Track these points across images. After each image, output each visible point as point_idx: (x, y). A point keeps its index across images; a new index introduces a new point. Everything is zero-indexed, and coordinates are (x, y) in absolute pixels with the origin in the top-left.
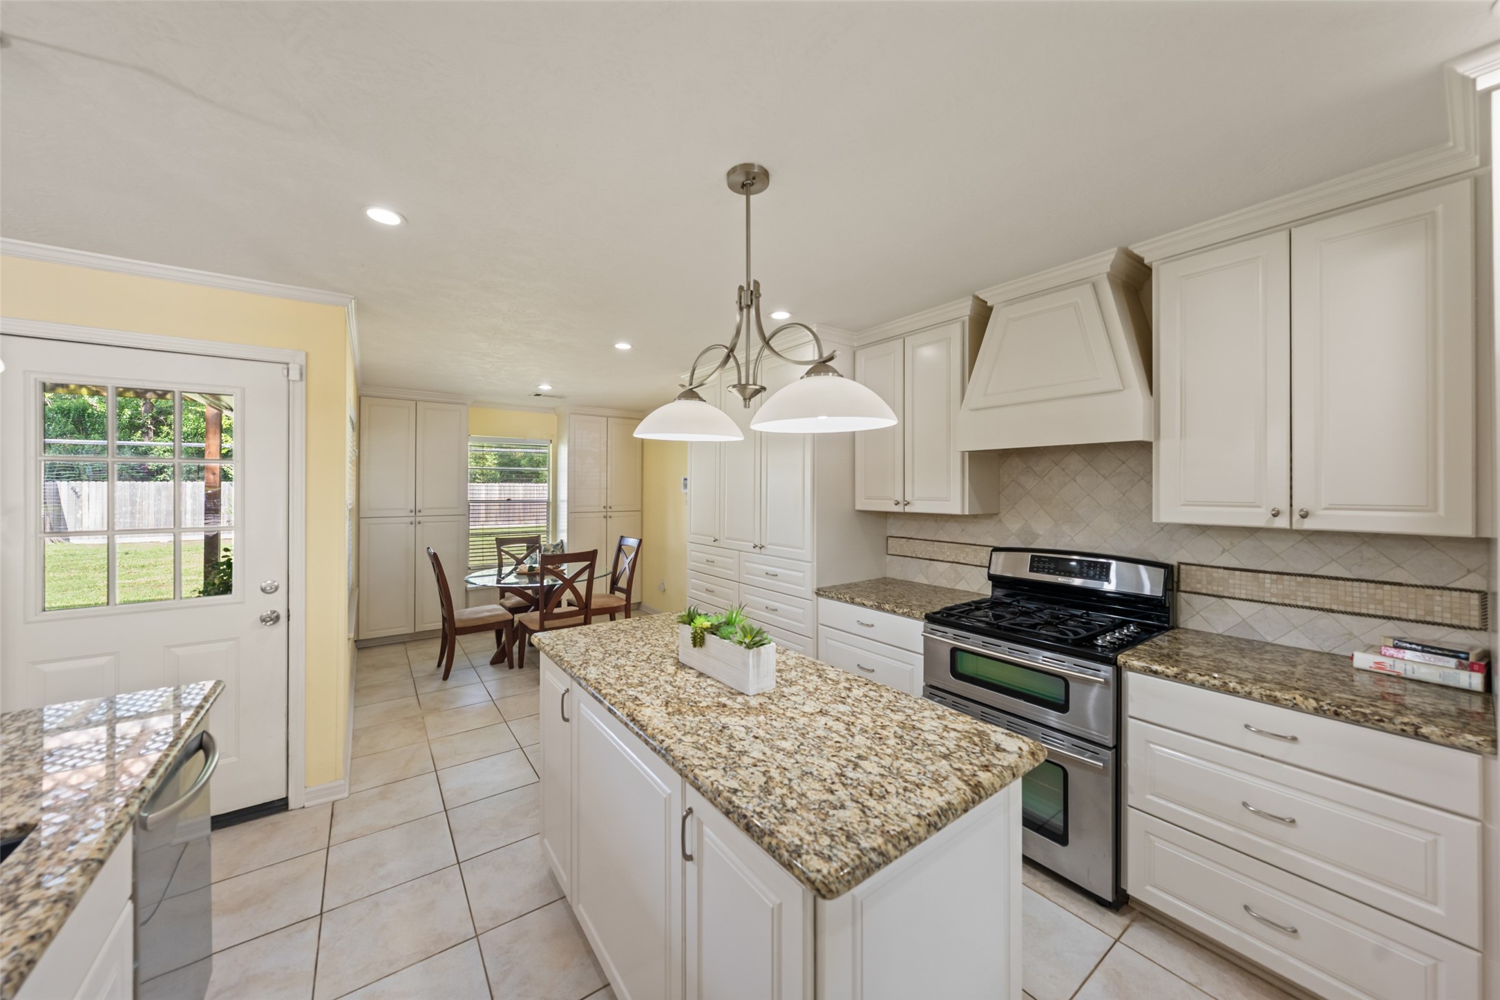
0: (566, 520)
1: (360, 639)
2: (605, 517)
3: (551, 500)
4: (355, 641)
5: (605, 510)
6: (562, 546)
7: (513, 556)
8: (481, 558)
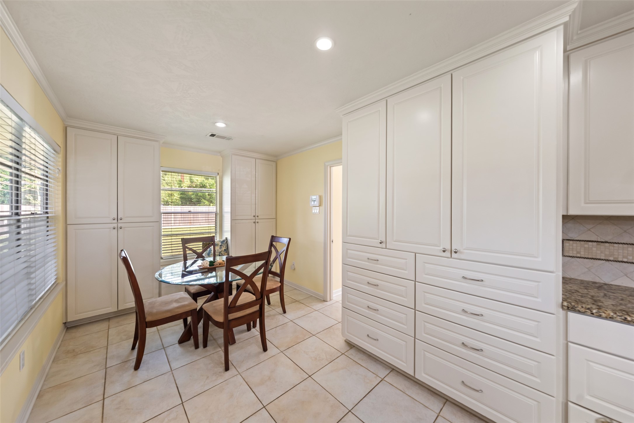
0: (230, 225)
1: (69, 321)
2: (255, 223)
3: (218, 212)
4: (65, 323)
5: (254, 218)
6: (227, 241)
7: (194, 252)
8: (171, 251)
